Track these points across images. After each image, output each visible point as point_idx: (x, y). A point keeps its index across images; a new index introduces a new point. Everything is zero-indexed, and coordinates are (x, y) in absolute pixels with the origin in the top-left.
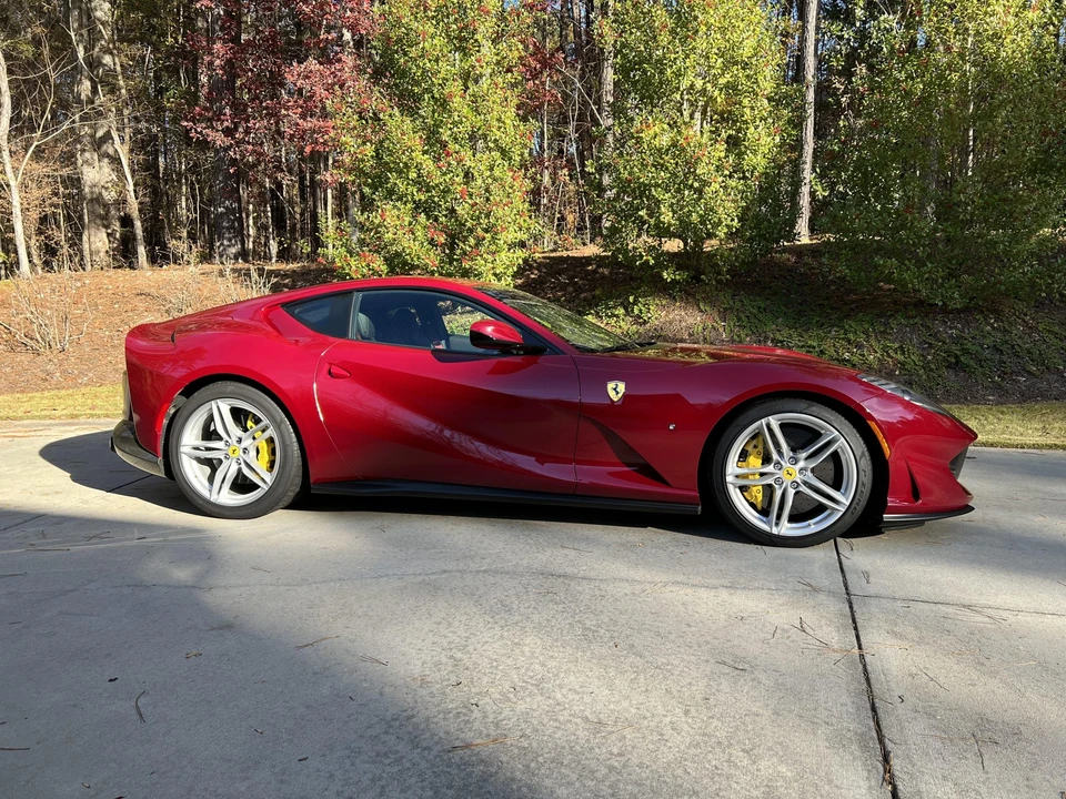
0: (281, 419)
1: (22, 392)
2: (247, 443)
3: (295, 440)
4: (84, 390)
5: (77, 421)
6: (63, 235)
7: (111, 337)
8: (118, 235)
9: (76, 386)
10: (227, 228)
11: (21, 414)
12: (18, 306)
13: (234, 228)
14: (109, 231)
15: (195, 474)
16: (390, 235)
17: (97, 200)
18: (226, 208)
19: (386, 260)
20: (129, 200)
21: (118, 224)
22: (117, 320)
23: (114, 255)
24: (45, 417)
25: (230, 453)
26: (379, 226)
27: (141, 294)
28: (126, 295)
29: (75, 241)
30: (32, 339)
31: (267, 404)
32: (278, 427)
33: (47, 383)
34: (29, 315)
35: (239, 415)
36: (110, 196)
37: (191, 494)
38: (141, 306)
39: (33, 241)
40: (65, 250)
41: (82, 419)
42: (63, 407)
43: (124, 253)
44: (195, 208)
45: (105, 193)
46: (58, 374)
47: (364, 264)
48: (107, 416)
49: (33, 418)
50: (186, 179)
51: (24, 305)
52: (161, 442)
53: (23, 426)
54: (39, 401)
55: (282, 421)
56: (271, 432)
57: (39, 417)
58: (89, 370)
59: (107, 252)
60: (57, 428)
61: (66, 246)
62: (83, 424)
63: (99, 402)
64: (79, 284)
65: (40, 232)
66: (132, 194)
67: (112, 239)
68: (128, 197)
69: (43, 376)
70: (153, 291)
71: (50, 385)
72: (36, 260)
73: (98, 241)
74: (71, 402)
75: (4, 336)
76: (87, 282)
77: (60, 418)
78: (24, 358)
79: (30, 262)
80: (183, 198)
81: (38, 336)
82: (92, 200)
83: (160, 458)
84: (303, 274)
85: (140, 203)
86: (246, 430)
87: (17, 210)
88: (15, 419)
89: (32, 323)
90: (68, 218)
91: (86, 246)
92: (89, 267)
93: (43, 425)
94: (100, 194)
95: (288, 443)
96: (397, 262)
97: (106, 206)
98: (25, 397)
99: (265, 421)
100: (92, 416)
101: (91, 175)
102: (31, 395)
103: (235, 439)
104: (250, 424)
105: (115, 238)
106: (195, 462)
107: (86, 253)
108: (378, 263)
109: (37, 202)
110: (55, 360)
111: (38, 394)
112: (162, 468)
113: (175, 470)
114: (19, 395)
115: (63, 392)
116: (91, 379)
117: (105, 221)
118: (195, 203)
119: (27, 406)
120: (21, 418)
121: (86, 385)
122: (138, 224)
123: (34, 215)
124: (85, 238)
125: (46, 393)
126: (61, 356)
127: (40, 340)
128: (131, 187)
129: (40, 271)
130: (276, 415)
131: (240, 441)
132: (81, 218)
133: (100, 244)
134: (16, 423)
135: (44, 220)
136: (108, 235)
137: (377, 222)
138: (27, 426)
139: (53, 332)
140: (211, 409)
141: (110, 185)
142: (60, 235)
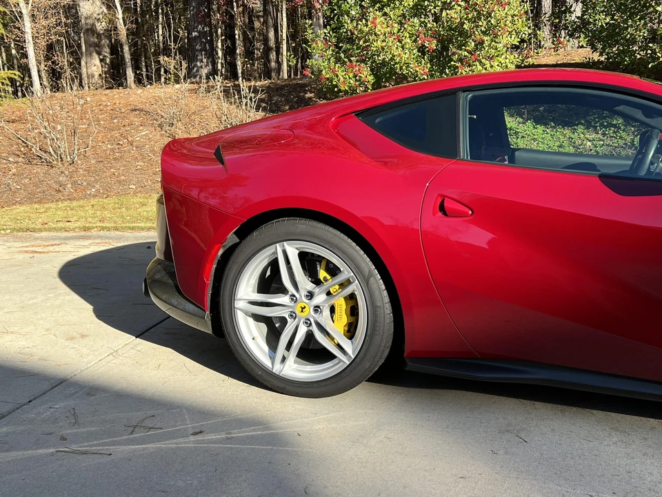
0: (370, 272)
1: (40, 202)
2: (320, 298)
3: (387, 299)
4: (93, 201)
5: (88, 234)
6: (66, 61)
7: (112, 150)
8: (108, 61)
9: (85, 197)
10: (201, 50)
11: (39, 226)
12: (33, 121)
13: (205, 50)
14: (101, 57)
15: (252, 336)
16: (379, 43)
17: (91, 30)
18: (199, 32)
19: (372, 70)
20: (119, 27)
21: (108, 50)
22: (116, 134)
23: (106, 77)
24: (61, 229)
25: (298, 310)
26: (368, 33)
27: (136, 110)
28: (123, 110)
29: (76, 65)
30: (46, 152)
31: (350, 251)
32: (365, 281)
33: (60, 195)
34: (42, 130)
35: (309, 262)
36: (101, 27)
37: (249, 362)
38: (137, 121)
39: (43, 66)
40: (68, 73)
41: (94, 232)
42: (75, 218)
43: (115, 76)
44: (170, 35)
45: (98, 25)
46: (69, 186)
47: (351, 75)
48: (116, 229)
49: (50, 230)
50: (162, 9)
51: (38, 121)
52: (209, 292)
53: (41, 239)
54: (55, 211)
55: (371, 274)
56: (355, 287)
57: (56, 229)
58: (96, 181)
59: (100, 75)
60: (72, 243)
61: (69, 71)
62: (96, 238)
63: (107, 214)
64: (82, 102)
65: (47, 58)
66: (121, 21)
67: (103, 64)
68: (118, 24)
69: (56, 187)
70: (147, 107)
71: (63, 196)
72: (45, 83)
73: (94, 66)
74: (82, 214)
75: (22, 149)
76: (89, 99)
77: (74, 230)
78: (40, 170)
79: (41, 84)
80: (160, 26)
81: (51, 149)
82: (87, 30)
83: (208, 312)
84: (277, 90)
85: (128, 30)
86: (317, 282)
87: (29, 37)
88: (34, 230)
89: (45, 137)
90: (69, 46)
91: (84, 70)
92: (86, 88)
93: (60, 238)
94: (93, 25)
95: (379, 304)
96: (384, 72)
97: (99, 36)
98: (42, 209)
99: (346, 273)
100: (103, 228)
101: (86, 7)
102: (47, 206)
103: (303, 293)
104: (322, 274)
105: (106, 63)
106: (251, 320)
107: (84, 76)
108: (365, 73)
109: (44, 31)
110: (66, 172)
111: (53, 205)
112: (209, 323)
113: (228, 328)
114: (36, 206)
115: (75, 203)
116: (98, 191)
117: (97, 48)
118: (170, 31)
119: (44, 218)
120: (40, 230)
121: (95, 196)
122: (126, 48)
123: (43, 44)
124: (83, 63)
125: (60, 205)
126: (71, 169)
127: (52, 152)
128: (120, 15)
129: (49, 92)
130: (363, 265)
131: (310, 295)
132: (79, 46)
133: (94, 68)
134: (37, 235)
135: (50, 47)
136: (101, 60)
137: (366, 29)
138: (46, 239)
139: (64, 146)
140: (276, 253)
141: (101, 16)
142: (64, 60)
